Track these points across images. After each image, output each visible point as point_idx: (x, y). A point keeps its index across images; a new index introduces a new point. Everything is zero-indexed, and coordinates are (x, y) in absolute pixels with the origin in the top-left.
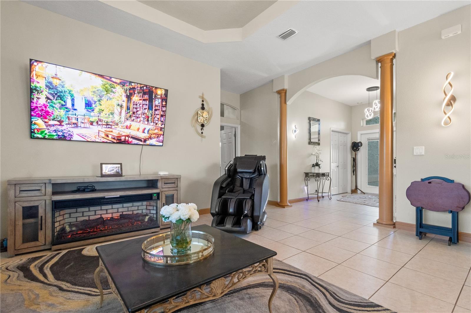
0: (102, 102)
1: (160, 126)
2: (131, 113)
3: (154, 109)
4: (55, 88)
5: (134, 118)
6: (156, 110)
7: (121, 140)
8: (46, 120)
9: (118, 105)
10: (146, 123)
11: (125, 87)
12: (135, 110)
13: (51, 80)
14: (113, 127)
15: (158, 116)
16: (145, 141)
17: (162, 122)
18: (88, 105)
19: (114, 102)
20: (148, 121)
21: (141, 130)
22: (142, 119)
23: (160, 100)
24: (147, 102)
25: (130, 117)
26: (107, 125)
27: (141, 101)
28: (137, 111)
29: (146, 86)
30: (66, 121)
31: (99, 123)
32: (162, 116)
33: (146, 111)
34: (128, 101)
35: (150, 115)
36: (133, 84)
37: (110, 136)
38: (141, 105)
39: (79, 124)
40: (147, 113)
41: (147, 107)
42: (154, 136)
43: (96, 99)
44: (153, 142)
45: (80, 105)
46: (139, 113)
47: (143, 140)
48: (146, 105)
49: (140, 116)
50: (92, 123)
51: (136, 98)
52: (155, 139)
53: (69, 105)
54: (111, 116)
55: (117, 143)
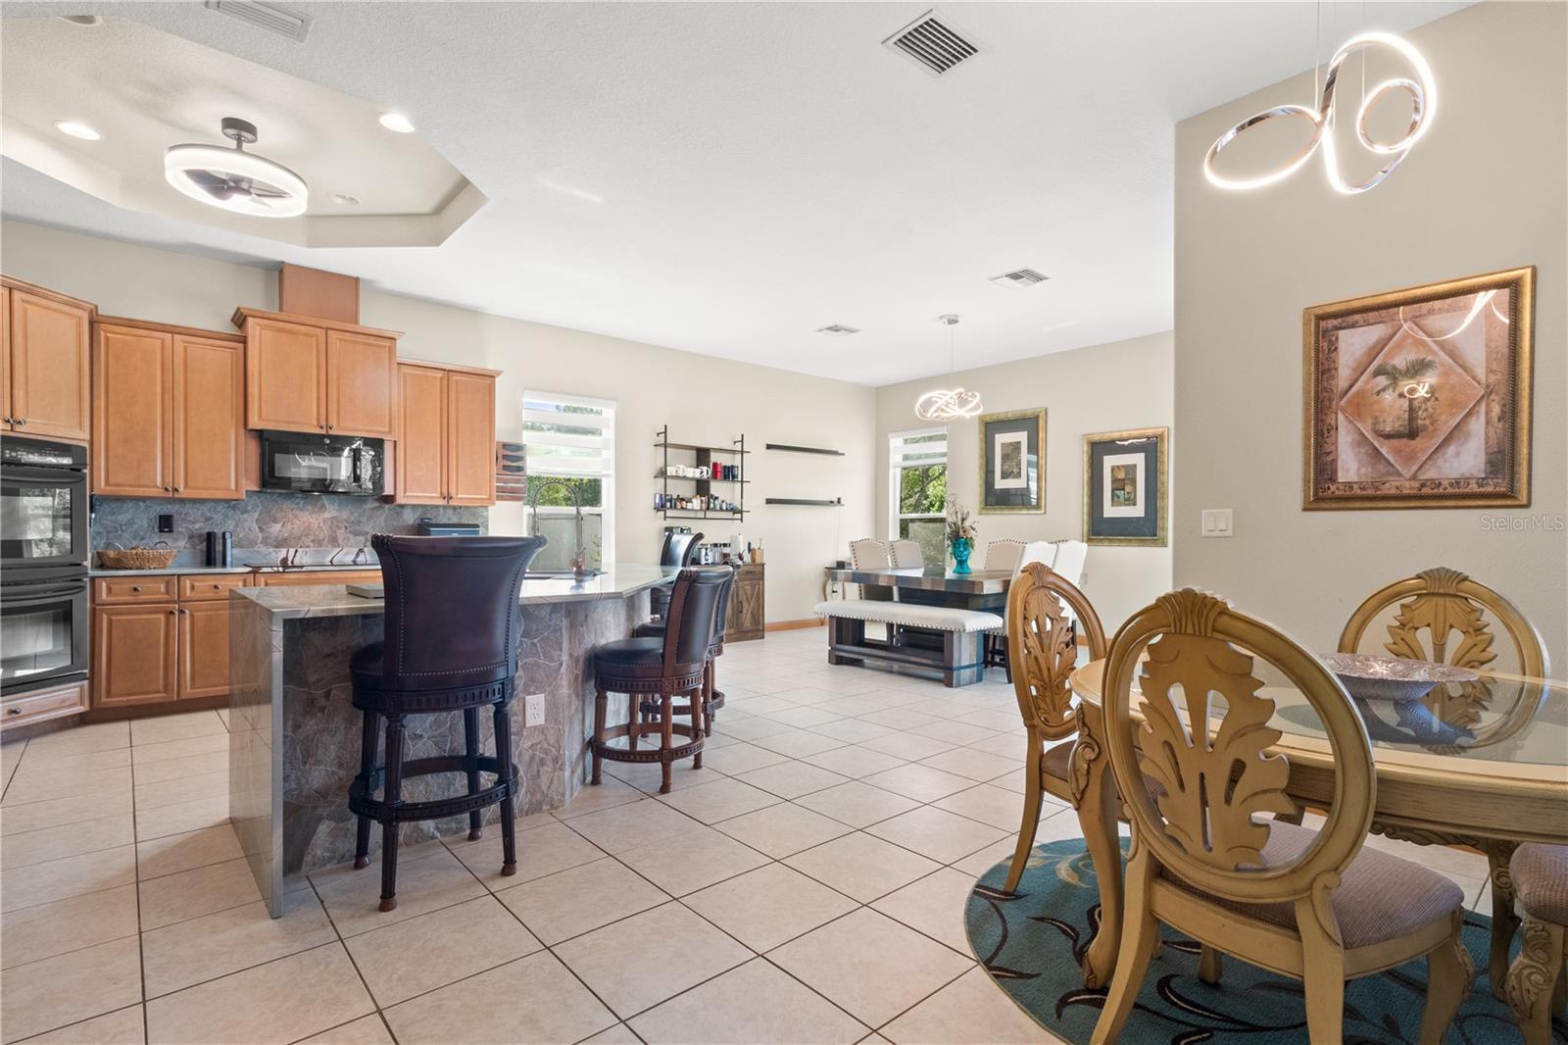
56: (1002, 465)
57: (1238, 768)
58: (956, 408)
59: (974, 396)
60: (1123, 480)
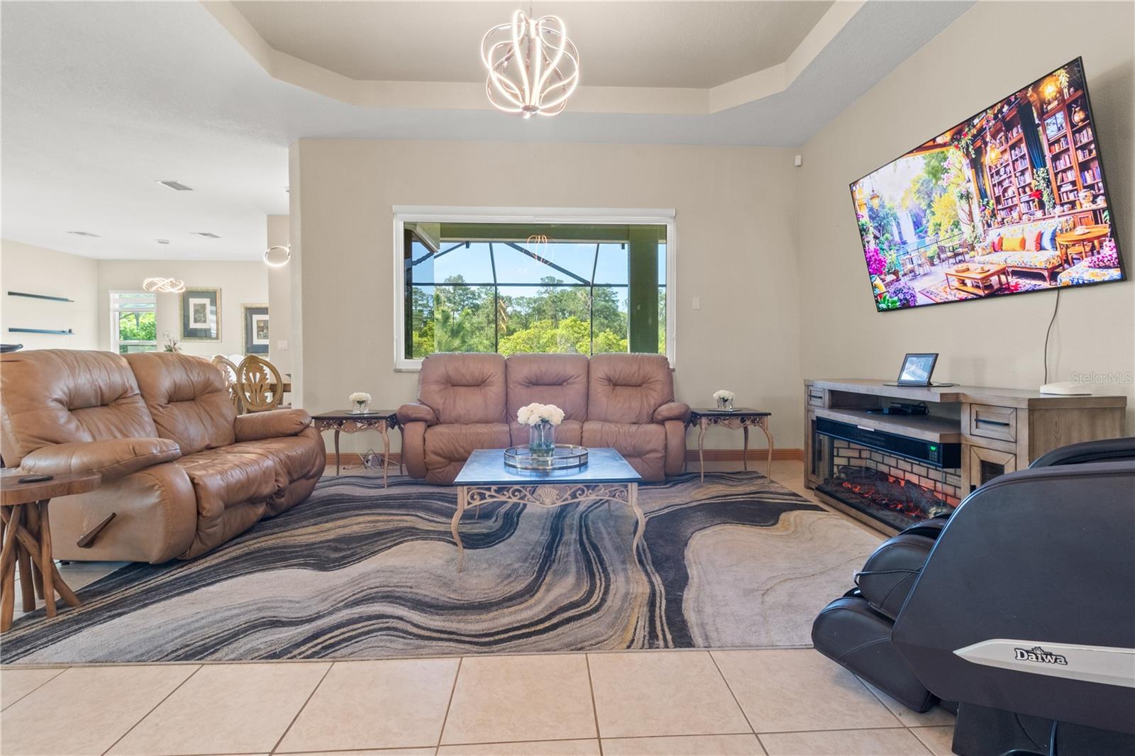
0: (935, 207)
1: (1088, 206)
2: (992, 202)
3: (1048, 156)
4: (878, 214)
5: (1003, 214)
6: (1056, 158)
7: (991, 286)
8: (883, 277)
9: (962, 197)
10: (1039, 214)
11: (963, 143)
12: (998, 191)
13: (871, 203)
14: (967, 257)
15: (1071, 176)
16: (1053, 275)
17: (1091, 187)
18: (917, 224)
19: (954, 192)
20: (1042, 206)
21: (1031, 244)
22: (1023, 208)
23: (1060, 117)
24: (1025, 149)
25: (994, 215)
26: (956, 255)
27: (1007, 156)
28: (1005, 190)
29: (1007, 101)
30: (902, 271)
31: (943, 256)
32: (1084, 167)
33: (1028, 177)
34: (977, 174)
35: (1042, 185)
36: (976, 121)
37: (968, 282)
38: (1010, 168)
39: (919, 271)
40: (1034, 183)
41: (1026, 163)
42: (1079, 248)
43: (924, 205)
44: (1081, 271)
45: (908, 230)
46: (1010, 193)
47: (1046, 274)
48: (1023, 157)
49: (1016, 200)
50: (932, 262)
51: (992, 156)
52: (1086, 262)
53: (896, 237)
54: (956, 232)
55: (987, 297)
56: (195, 315)
57: (262, 386)
58: (169, 287)
59: (180, 283)
60: (263, 327)
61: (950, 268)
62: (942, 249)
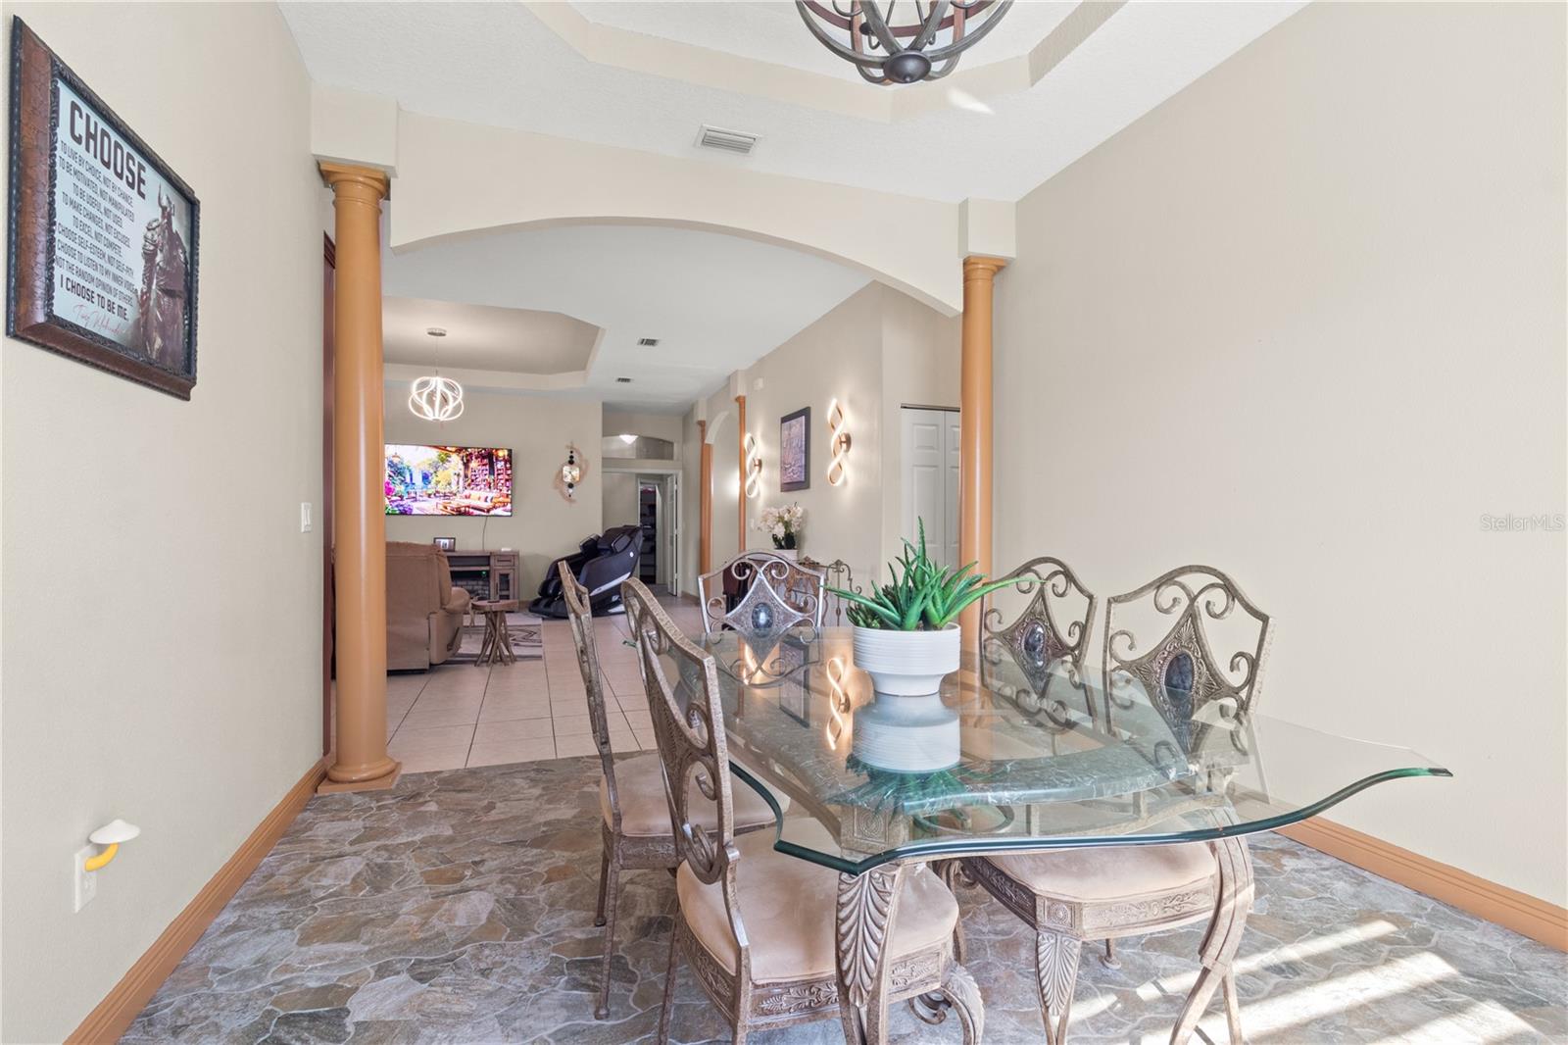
0: (438, 473)
1: (505, 492)
2: (470, 481)
3: (496, 473)
4: (396, 465)
5: (474, 486)
6: (498, 474)
7: (461, 511)
8: (390, 496)
9: (455, 474)
10: (488, 490)
11: (461, 455)
12: (473, 478)
13: (392, 459)
14: (451, 498)
15: (502, 481)
16: (488, 511)
17: (508, 487)
18: (426, 478)
19: (451, 472)
20: (490, 487)
21: (483, 499)
22: (483, 486)
23: (503, 463)
24: (487, 467)
25: (469, 485)
26: (445, 496)
27: (480, 467)
28: (477, 478)
29: (485, 449)
30: (406, 496)
31: (437, 495)
32: (507, 480)
33: (487, 477)
34: (465, 468)
35: (492, 481)
36: (469, 450)
37: (449, 508)
38: (481, 471)
39: (418, 498)
40: (489, 479)
41: (487, 472)
42: (500, 504)
43: (432, 471)
44: (499, 511)
45: (418, 479)
46: (479, 479)
47: (486, 510)
48: (487, 470)
49: (480, 483)
50: (429, 496)
51: (474, 464)
52: (502, 509)
53: (408, 480)
54: (448, 486)
55: (457, 515)
61: (441, 501)
62: (438, 492)
